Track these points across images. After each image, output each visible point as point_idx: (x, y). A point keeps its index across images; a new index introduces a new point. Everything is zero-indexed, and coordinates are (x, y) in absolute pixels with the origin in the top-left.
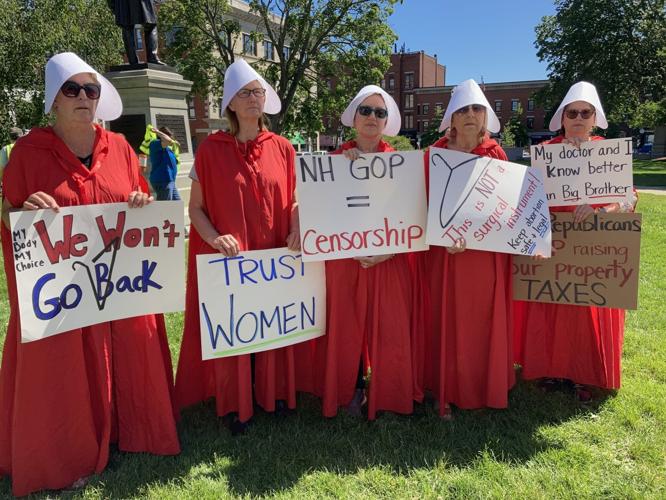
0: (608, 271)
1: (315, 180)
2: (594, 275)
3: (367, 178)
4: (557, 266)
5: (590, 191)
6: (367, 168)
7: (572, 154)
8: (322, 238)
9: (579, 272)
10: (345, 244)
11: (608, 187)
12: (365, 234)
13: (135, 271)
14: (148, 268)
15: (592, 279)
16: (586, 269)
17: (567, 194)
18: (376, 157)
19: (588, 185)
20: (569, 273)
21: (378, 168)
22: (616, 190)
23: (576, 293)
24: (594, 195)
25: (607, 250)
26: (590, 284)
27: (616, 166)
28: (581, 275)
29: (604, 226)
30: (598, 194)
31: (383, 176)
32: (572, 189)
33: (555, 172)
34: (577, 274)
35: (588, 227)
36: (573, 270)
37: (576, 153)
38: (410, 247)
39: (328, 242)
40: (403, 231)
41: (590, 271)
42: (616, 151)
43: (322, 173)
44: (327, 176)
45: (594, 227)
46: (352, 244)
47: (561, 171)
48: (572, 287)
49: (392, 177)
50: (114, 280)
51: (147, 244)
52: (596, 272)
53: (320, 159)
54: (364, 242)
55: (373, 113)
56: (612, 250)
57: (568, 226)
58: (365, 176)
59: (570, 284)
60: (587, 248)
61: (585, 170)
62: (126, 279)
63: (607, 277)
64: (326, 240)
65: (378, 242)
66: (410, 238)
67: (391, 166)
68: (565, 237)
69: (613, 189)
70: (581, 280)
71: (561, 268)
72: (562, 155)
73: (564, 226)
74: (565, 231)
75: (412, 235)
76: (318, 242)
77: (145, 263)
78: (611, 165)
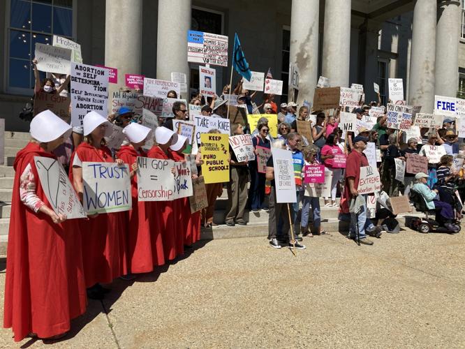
1: (141, 167)
3: (157, 168)
6: (157, 165)
12: (156, 191)
31: (161, 169)
38: (169, 198)
40: (167, 192)
43: (143, 164)
49: (164, 169)
66: (169, 195)
67: (164, 165)
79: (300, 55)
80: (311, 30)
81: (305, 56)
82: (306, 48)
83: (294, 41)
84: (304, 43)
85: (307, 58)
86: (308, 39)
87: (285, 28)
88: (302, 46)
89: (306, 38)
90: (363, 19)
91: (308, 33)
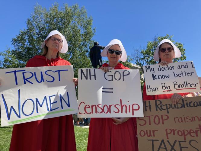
0: (196, 132)
1: (87, 79)
2: (189, 135)
3: (112, 80)
4: (166, 130)
5: (177, 86)
6: (112, 76)
7: (164, 69)
8: (88, 106)
9: (180, 133)
10: (99, 110)
11: (186, 84)
12: (110, 106)
15: (188, 138)
16: (184, 131)
17: (164, 88)
18: (116, 71)
19: (175, 83)
20: (174, 134)
21: (117, 76)
22: (191, 85)
23: (181, 148)
24: (179, 88)
25: (193, 119)
26: (188, 140)
27: (188, 74)
28: (181, 135)
29: (189, 105)
30: (181, 88)
31: (119, 79)
32: (167, 85)
33: (157, 77)
34: (178, 134)
35: (180, 106)
36: (176, 132)
37: (166, 69)
38: (133, 115)
39: (91, 108)
40: (130, 106)
41: (186, 133)
42: (186, 67)
43: (90, 76)
44: (93, 78)
45: (183, 106)
46: (103, 111)
47: (160, 77)
48: (177, 143)
49: (124, 80)
52: (190, 133)
53: (90, 70)
54: (109, 110)
55: (115, 53)
56: (196, 118)
57: (168, 106)
58: (111, 79)
59: (176, 141)
60: (181, 118)
61: (172, 76)
63: (197, 135)
64: (89, 107)
65: (117, 111)
66: (133, 110)
67: (124, 75)
68: (168, 113)
69: (189, 85)
70: (182, 139)
71: (169, 131)
72: (159, 69)
73: (167, 107)
74: (167, 109)
75: (134, 108)
76: (85, 108)
78: (185, 73)
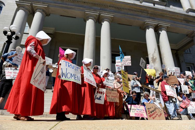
4: (111, 96)
13: (99, 97)
14: (100, 97)
23: (114, 100)
34: (113, 97)
50: (97, 97)
51: (101, 94)
62: (98, 98)
63: (116, 98)
77: (100, 96)
79: (153, 58)
80: (155, 49)
81: (155, 58)
82: (155, 55)
83: (149, 54)
84: (154, 54)
85: (155, 59)
86: (155, 52)
87: (147, 57)
88: (153, 55)
89: (154, 52)
90: (176, 51)
91: (154, 50)
